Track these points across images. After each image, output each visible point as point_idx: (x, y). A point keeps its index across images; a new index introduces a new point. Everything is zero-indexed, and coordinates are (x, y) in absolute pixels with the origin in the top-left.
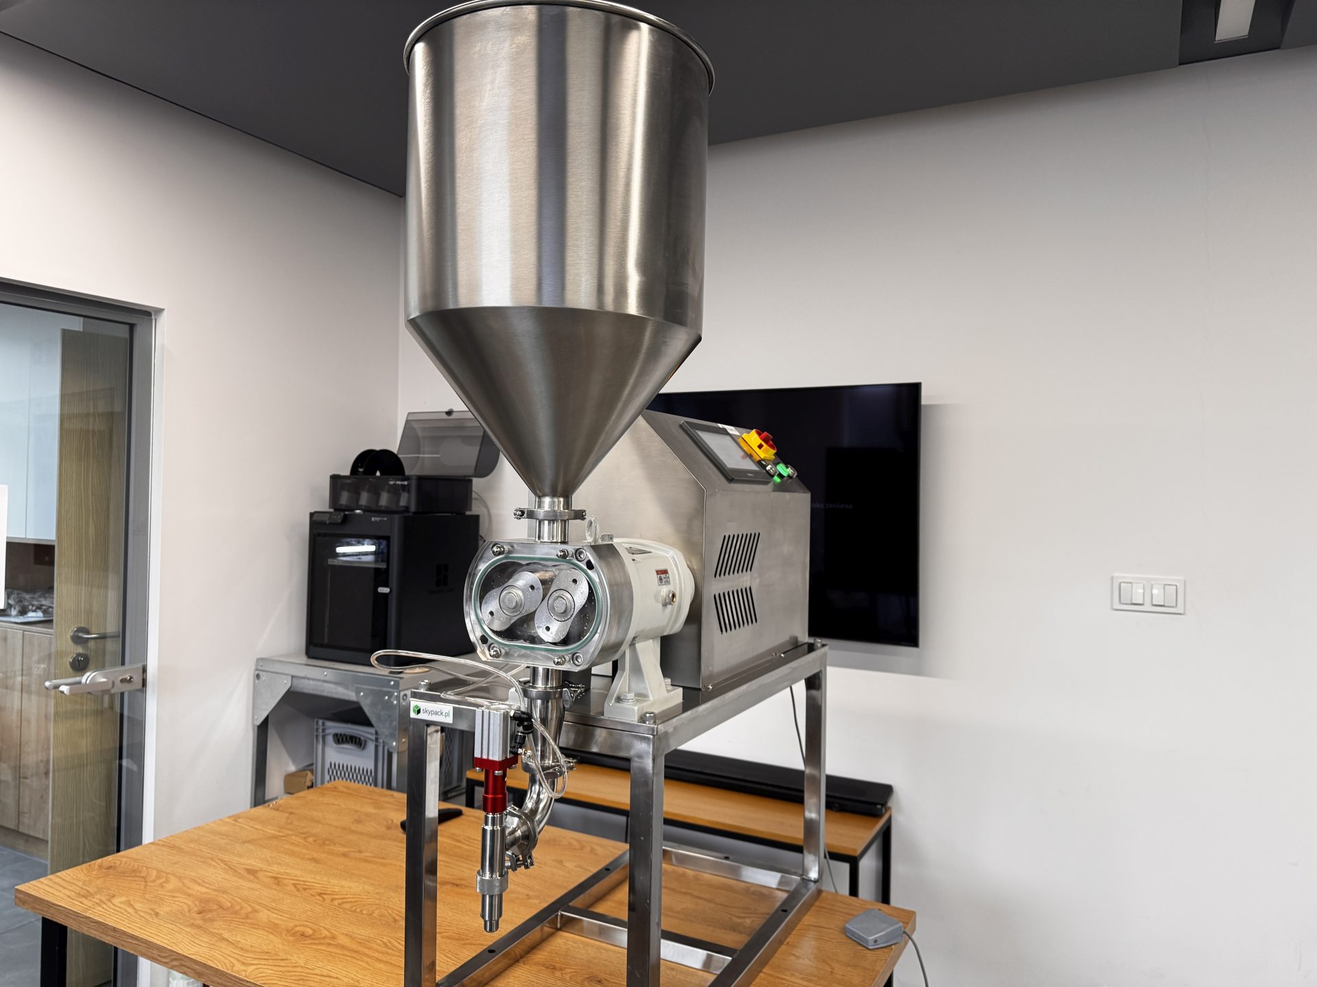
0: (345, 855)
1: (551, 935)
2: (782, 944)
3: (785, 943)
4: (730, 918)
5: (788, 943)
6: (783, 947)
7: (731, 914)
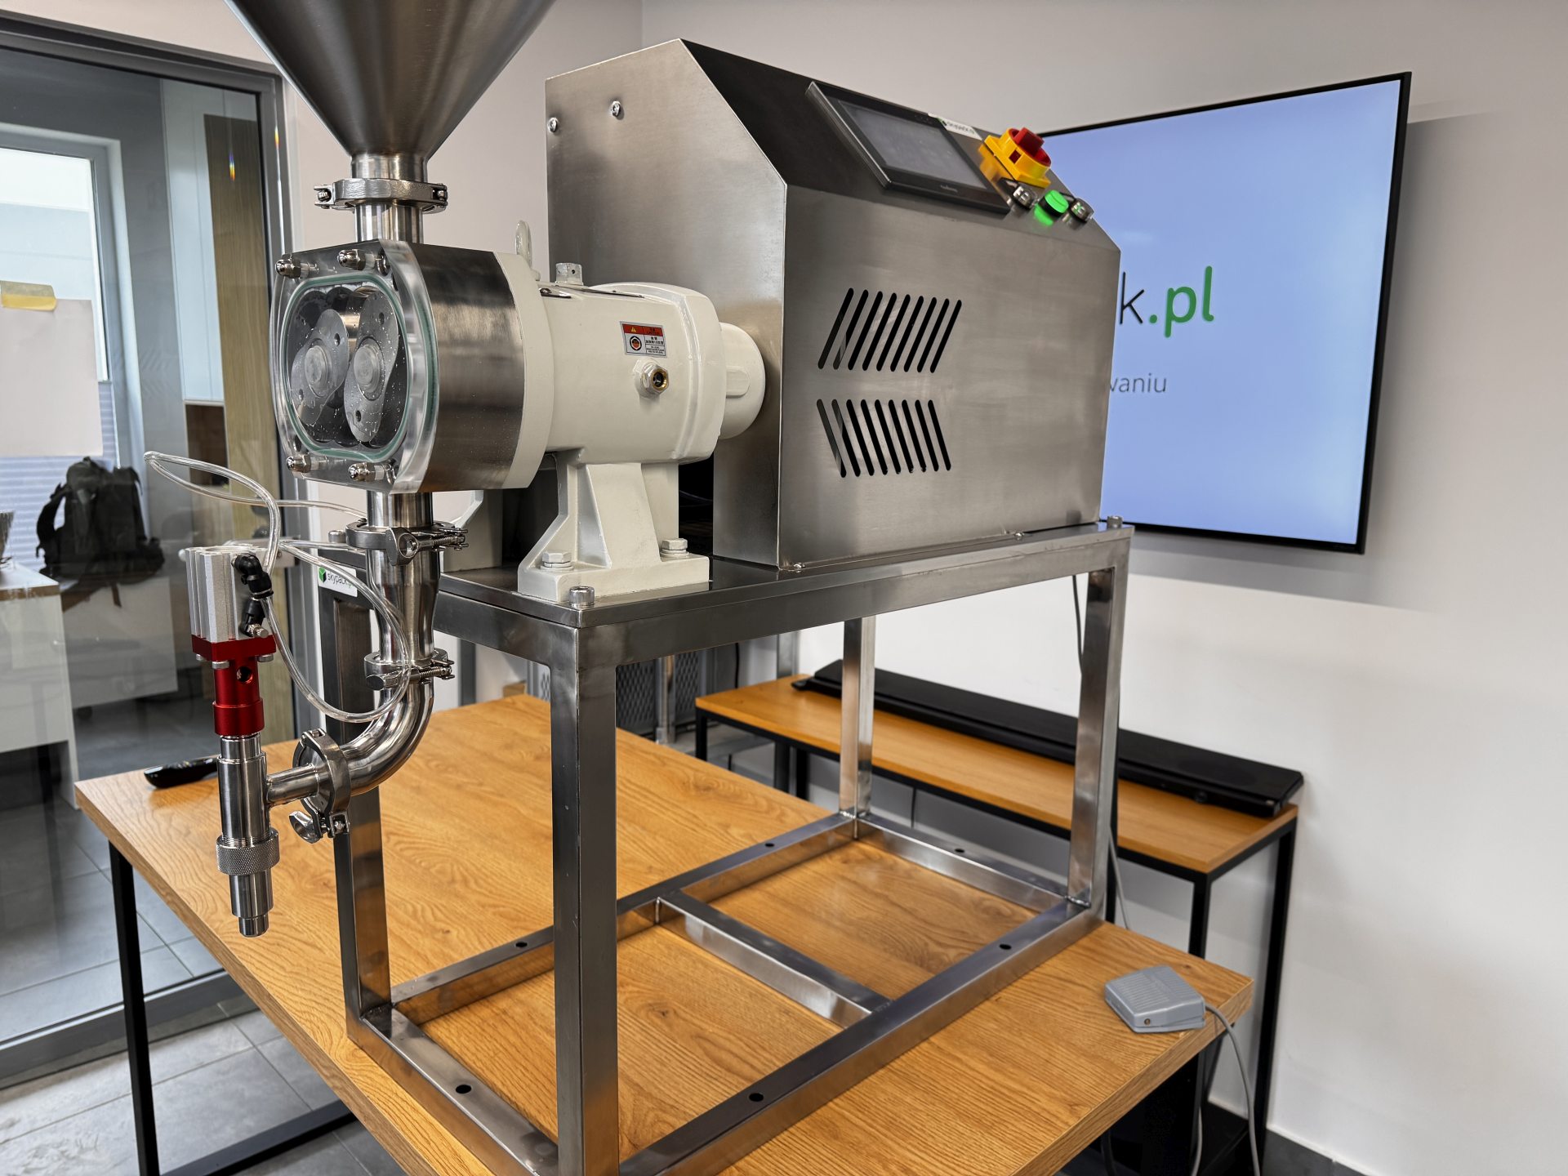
0: (459, 787)
1: (642, 930)
2: (987, 999)
3: (994, 998)
4: (926, 944)
5: (996, 1000)
6: (986, 1006)
7: (930, 938)
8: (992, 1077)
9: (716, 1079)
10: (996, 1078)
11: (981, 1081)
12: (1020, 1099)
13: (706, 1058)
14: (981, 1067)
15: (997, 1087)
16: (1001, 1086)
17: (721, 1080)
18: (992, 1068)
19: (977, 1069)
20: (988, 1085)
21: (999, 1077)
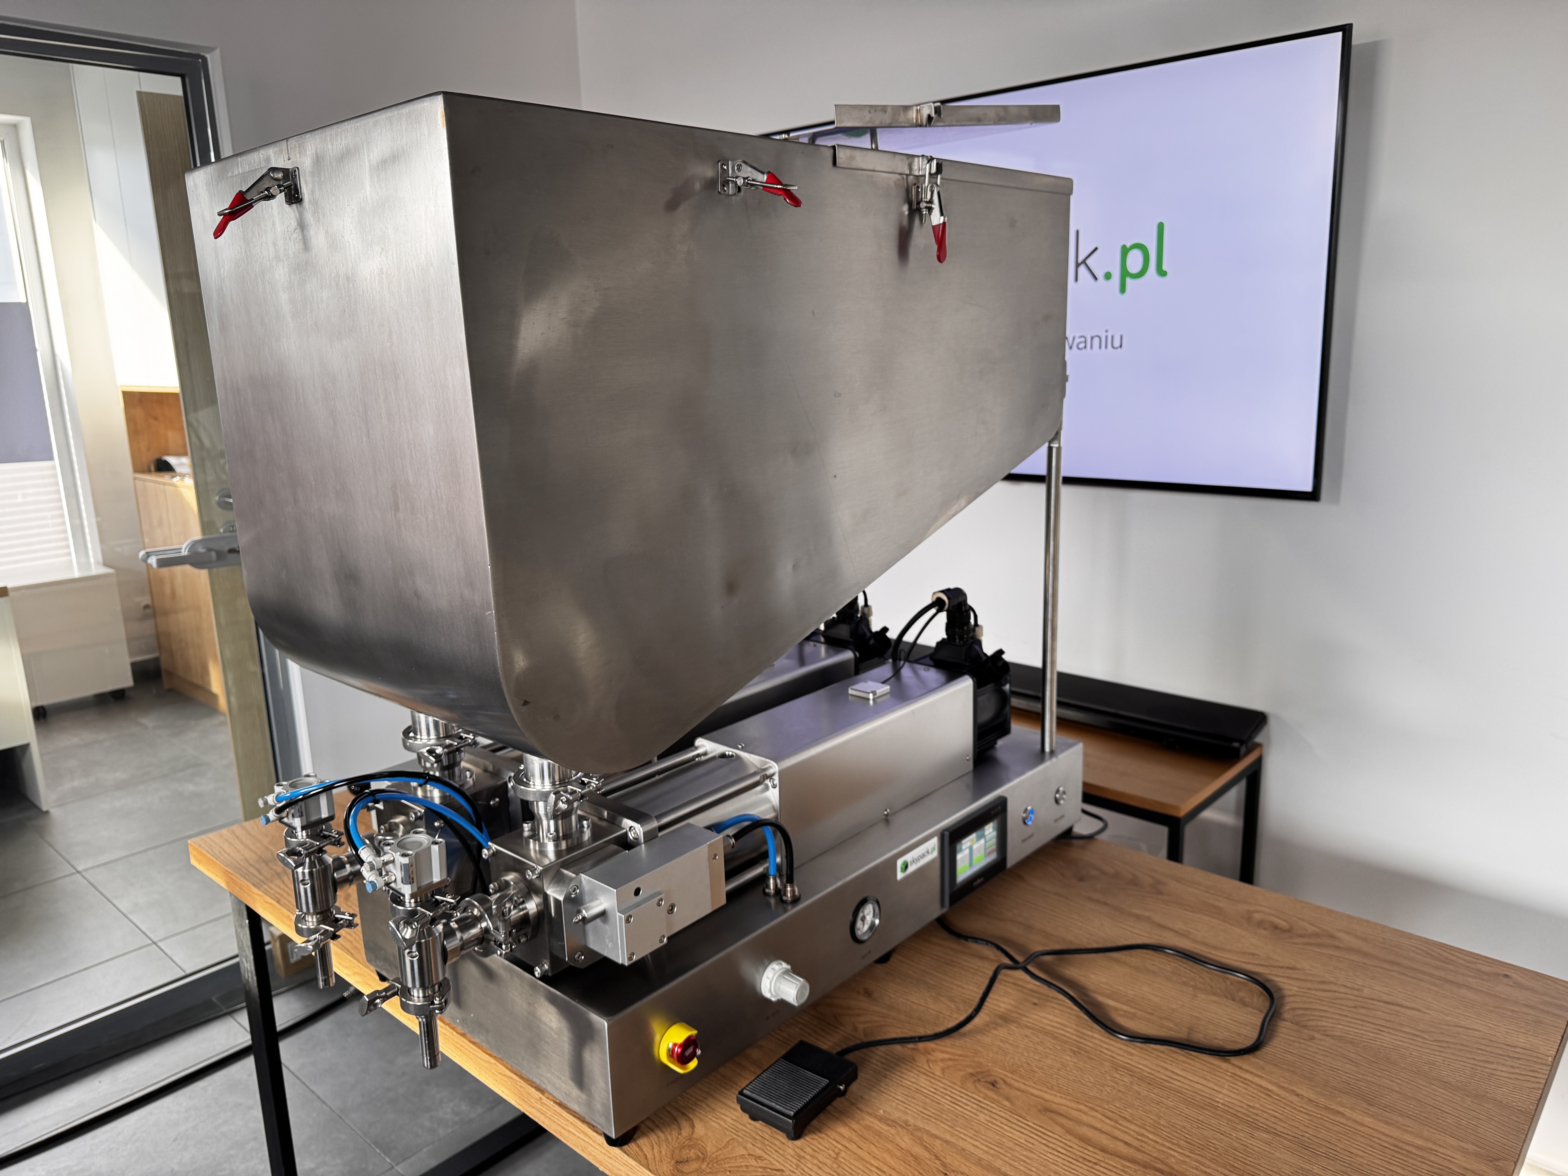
8: (1387, 1132)
9: (1096, 1164)
10: (1391, 1134)
11: (1379, 1139)
12: (1432, 1158)
13: (1069, 1137)
14: (1368, 1120)
15: (1401, 1145)
16: (1403, 1142)
17: (1102, 1164)
18: (1380, 1120)
19: (1366, 1123)
20: (1389, 1143)
21: (1396, 1133)
